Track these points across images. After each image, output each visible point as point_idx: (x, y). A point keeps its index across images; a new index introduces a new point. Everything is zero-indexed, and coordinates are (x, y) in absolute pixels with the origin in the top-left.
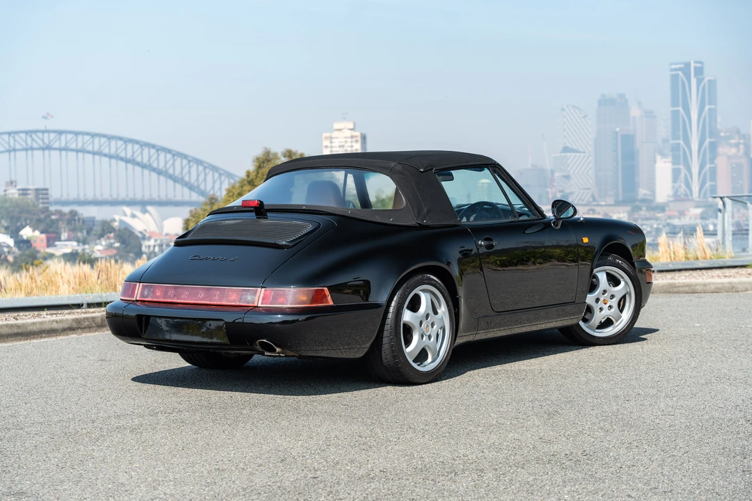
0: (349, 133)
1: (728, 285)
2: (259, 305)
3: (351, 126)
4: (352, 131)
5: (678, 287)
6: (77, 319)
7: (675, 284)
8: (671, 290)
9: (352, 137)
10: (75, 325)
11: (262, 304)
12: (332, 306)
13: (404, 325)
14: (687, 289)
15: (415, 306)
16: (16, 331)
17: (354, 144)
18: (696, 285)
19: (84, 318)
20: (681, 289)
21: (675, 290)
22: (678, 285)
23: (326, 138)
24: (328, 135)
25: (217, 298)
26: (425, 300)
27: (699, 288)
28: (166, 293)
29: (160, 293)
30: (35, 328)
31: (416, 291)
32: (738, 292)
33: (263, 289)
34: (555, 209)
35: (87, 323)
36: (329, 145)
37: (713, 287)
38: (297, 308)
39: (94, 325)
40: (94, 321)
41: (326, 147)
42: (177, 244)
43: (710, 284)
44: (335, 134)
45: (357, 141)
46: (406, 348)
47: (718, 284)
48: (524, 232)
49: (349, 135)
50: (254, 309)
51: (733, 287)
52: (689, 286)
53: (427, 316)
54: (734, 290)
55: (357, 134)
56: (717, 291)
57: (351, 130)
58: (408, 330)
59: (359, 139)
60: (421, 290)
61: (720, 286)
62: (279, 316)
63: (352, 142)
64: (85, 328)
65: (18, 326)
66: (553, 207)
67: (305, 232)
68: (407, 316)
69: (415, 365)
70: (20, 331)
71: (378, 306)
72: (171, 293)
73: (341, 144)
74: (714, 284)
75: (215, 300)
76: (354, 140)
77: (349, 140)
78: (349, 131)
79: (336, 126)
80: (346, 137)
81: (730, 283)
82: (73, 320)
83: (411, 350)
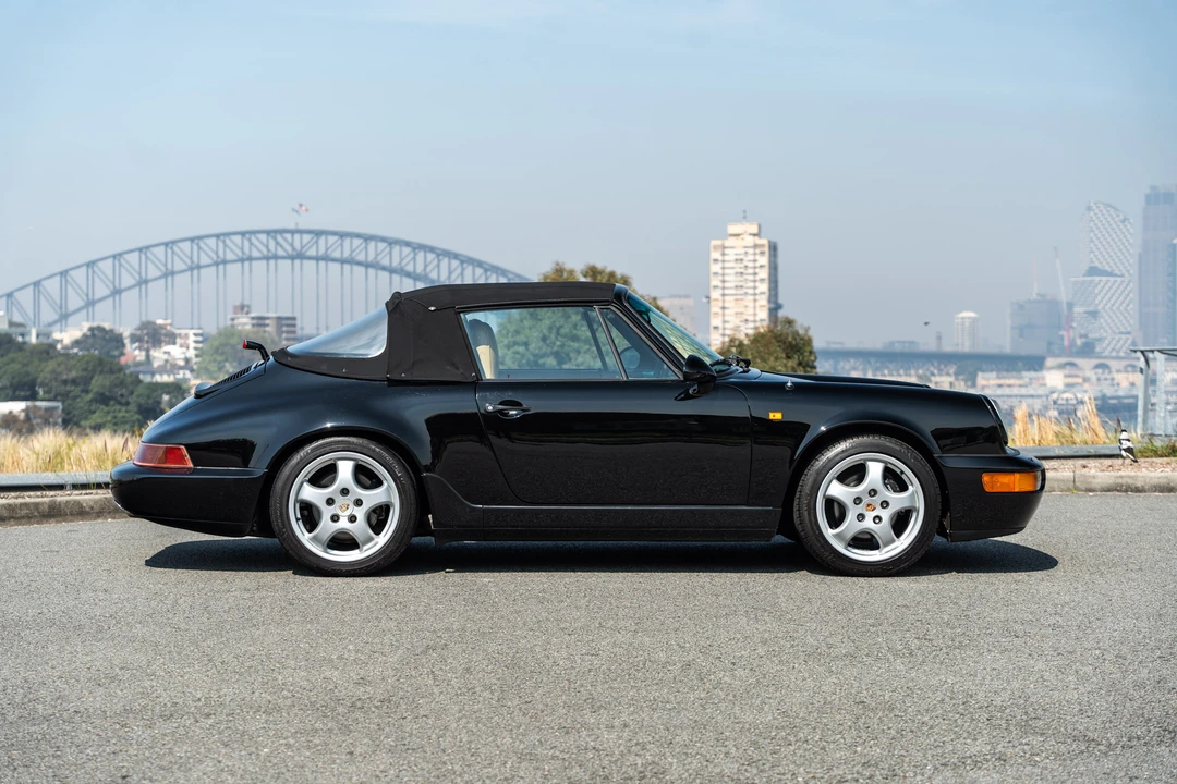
0: (750, 241)
3: (754, 229)
4: (756, 238)
9: (756, 246)
17: (758, 257)
23: (716, 248)
24: (719, 242)
36: (720, 258)
41: (716, 261)
44: (730, 242)
45: (762, 253)
49: (752, 244)
55: (764, 241)
57: (755, 235)
59: (766, 249)
63: (755, 254)
73: (738, 257)
76: (758, 251)
77: (751, 251)
78: (751, 237)
79: (732, 229)
80: (746, 247)
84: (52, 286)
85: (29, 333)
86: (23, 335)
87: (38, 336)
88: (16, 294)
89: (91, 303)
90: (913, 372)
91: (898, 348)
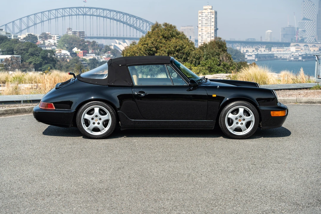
0: (209, 11)
3: (211, 7)
4: (211, 10)
9: (211, 12)
17: (211, 15)
23: (200, 12)
24: (201, 11)
36: (201, 16)
41: (200, 16)
44: (204, 11)
49: (210, 12)
55: (213, 11)
57: (211, 9)
59: (214, 13)
63: (211, 14)
73: (206, 15)
78: (210, 10)
79: (204, 8)
80: (208, 13)
84: (18, 22)
85: (12, 36)
86: (10, 36)
87: (14, 37)
88: (7, 25)
89: (28, 27)
90: (254, 47)
91: (250, 40)
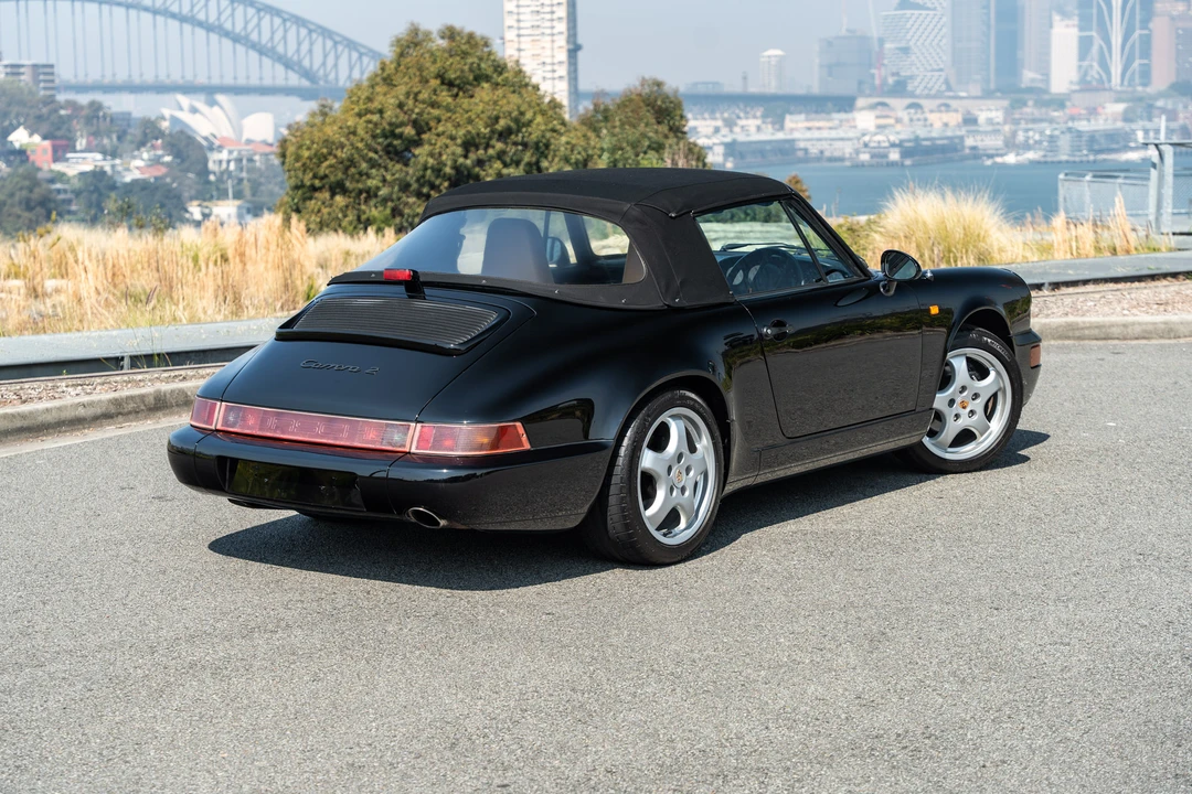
1: (1163, 326)
2: (413, 450)
5: (1082, 329)
6: (116, 400)
7: (1077, 324)
8: (1071, 334)
10: (113, 410)
11: (417, 448)
12: (529, 451)
13: (643, 473)
14: (1096, 332)
15: (659, 443)
16: (18, 424)
18: (1112, 325)
19: (127, 398)
20: (1087, 332)
21: (1077, 334)
22: (1082, 325)
25: (345, 435)
26: (676, 431)
27: (1116, 331)
28: (263, 422)
29: (253, 421)
30: (49, 418)
31: (664, 417)
32: (1179, 337)
33: (419, 425)
34: (887, 266)
35: (132, 405)
37: (1138, 329)
38: (473, 457)
39: (143, 407)
40: (143, 402)
42: (280, 337)
43: (1133, 324)
46: (646, 508)
47: (1146, 324)
48: (836, 305)
50: (405, 458)
51: (1171, 330)
52: (1099, 327)
53: (680, 456)
54: (1172, 335)
56: (1146, 335)
58: (649, 481)
60: (671, 417)
61: (1150, 327)
62: (445, 471)
64: (130, 413)
65: (23, 416)
66: (882, 261)
67: (485, 325)
68: (648, 459)
69: (658, 536)
70: (25, 423)
71: (600, 447)
72: (272, 421)
74: (1139, 324)
75: (342, 439)
81: (1166, 323)
82: (110, 401)
83: (654, 511)
90: (718, 115)
91: (702, 90)
